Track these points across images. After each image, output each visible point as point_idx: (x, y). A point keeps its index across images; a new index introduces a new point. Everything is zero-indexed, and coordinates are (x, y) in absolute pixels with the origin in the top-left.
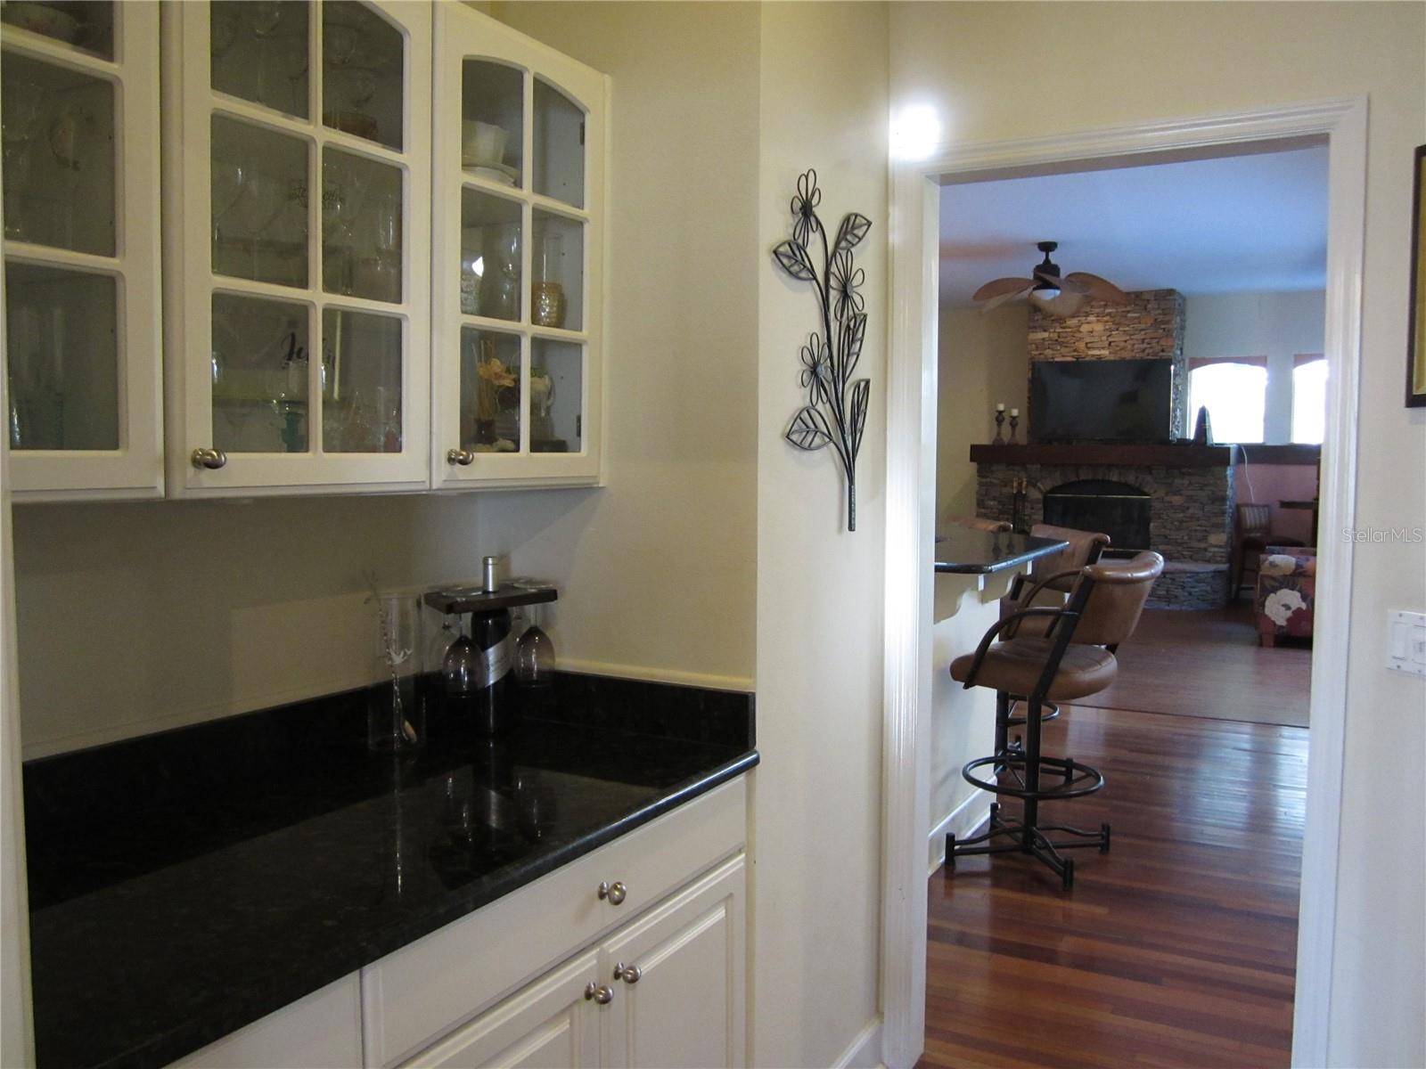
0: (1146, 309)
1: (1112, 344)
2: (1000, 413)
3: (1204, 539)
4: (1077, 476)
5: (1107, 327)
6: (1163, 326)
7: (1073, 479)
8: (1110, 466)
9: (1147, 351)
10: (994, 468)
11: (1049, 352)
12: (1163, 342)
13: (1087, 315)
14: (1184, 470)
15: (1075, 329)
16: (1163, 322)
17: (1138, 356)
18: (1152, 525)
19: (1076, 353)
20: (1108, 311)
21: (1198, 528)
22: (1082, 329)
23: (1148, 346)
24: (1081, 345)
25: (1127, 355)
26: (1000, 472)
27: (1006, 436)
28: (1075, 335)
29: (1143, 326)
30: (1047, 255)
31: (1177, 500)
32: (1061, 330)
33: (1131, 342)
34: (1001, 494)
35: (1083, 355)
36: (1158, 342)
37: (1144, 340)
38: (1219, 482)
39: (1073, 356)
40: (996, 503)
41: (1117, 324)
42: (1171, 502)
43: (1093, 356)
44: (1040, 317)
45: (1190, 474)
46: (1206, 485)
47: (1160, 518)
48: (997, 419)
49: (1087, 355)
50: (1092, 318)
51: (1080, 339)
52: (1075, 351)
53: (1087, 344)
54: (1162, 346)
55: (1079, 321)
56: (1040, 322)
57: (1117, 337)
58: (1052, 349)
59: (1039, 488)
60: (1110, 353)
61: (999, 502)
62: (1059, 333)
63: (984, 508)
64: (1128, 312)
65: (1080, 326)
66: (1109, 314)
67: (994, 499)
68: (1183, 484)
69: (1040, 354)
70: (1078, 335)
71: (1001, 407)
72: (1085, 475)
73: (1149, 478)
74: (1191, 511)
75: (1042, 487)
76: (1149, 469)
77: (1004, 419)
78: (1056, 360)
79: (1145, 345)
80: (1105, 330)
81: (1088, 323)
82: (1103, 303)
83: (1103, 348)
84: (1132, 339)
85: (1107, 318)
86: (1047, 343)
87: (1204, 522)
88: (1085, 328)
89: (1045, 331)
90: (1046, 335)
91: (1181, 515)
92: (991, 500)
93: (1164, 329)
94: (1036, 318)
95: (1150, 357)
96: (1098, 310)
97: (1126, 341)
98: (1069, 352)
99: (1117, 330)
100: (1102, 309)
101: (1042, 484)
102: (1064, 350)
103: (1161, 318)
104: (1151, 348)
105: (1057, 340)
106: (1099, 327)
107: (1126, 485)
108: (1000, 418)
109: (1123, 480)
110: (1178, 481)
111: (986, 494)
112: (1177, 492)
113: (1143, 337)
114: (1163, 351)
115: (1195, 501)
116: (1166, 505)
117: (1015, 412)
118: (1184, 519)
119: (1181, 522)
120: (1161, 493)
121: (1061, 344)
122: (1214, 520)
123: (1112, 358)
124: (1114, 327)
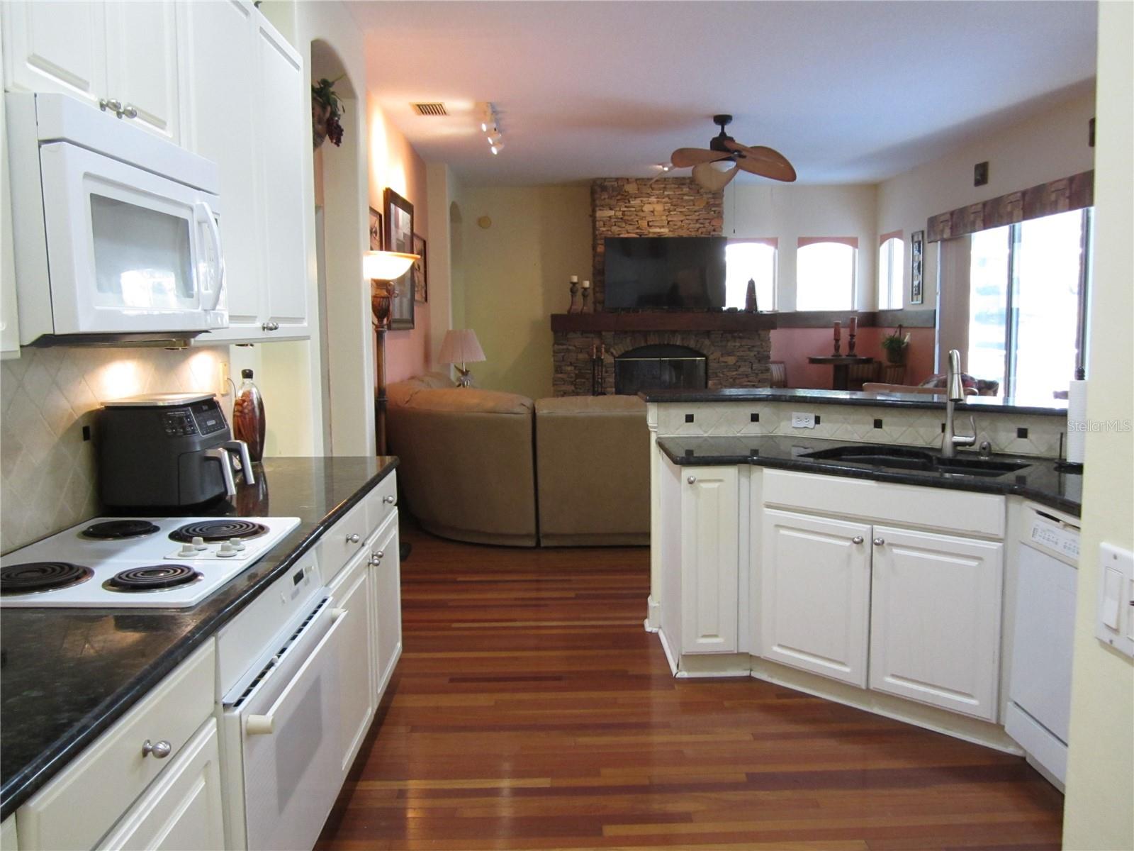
0: (698, 192)
1: (671, 223)
2: (574, 284)
4: (646, 341)
5: (666, 208)
6: (713, 209)
7: (643, 344)
8: (674, 332)
9: (700, 231)
10: (571, 335)
11: (615, 229)
12: (714, 223)
13: (649, 195)
14: (736, 334)
15: (638, 209)
16: (714, 205)
17: (693, 234)
18: (710, 382)
19: (638, 231)
20: (666, 193)
21: (749, 383)
22: (645, 209)
23: (702, 226)
24: (644, 224)
25: (684, 233)
26: (577, 340)
27: (579, 306)
28: (638, 213)
29: (696, 208)
30: (723, 129)
31: (731, 360)
32: (625, 209)
33: (687, 221)
34: (577, 359)
35: (646, 232)
36: (710, 223)
37: (697, 220)
38: (764, 344)
39: (637, 233)
40: (573, 368)
41: (675, 206)
42: (726, 362)
43: (655, 233)
44: (607, 197)
45: (740, 338)
46: (753, 346)
47: (717, 376)
48: (571, 290)
49: (649, 232)
50: (653, 199)
51: (642, 218)
52: (638, 228)
53: (648, 222)
54: (713, 226)
55: (641, 201)
56: (607, 200)
57: (676, 217)
58: (619, 226)
59: (612, 353)
60: (670, 231)
61: (575, 367)
62: (624, 211)
63: (561, 373)
64: (684, 195)
65: (642, 206)
66: (668, 196)
67: (571, 364)
68: (735, 346)
69: (608, 230)
70: (641, 214)
71: (575, 279)
72: (653, 340)
73: (707, 342)
74: (741, 370)
75: (614, 352)
76: (708, 334)
77: (577, 290)
78: (622, 236)
79: (698, 225)
80: (665, 210)
81: (650, 203)
82: (663, 186)
83: (663, 227)
84: (687, 219)
85: (666, 199)
86: (613, 220)
87: (751, 379)
88: (647, 208)
89: (611, 209)
90: (612, 213)
91: (734, 373)
92: (568, 366)
93: (714, 211)
94: (603, 197)
95: (703, 236)
96: (657, 192)
97: (682, 221)
98: (633, 230)
99: (675, 210)
100: (662, 192)
101: (615, 349)
102: (630, 228)
103: (712, 201)
104: (704, 227)
105: (622, 218)
106: (659, 208)
107: (687, 348)
108: (574, 288)
109: (686, 345)
110: (731, 344)
111: (563, 360)
112: (729, 354)
113: (697, 218)
114: (714, 230)
115: (745, 361)
116: (723, 364)
117: (587, 284)
118: (738, 377)
119: (734, 379)
120: (717, 354)
121: (626, 222)
122: (761, 376)
123: (671, 235)
124: (672, 208)
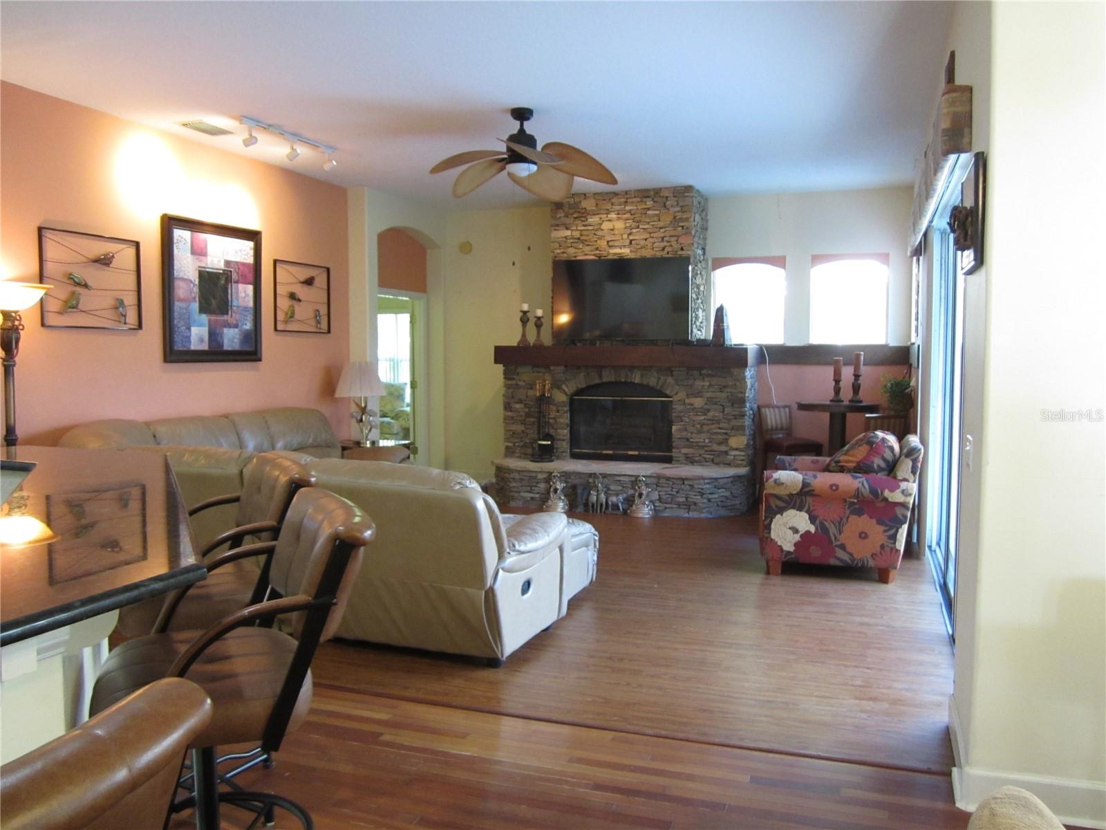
0: (665, 206)
1: (633, 242)
2: (525, 313)
3: (725, 442)
4: (600, 376)
5: (628, 225)
6: (681, 224)
7: (597, 381)
8: (632, 368)
9: (666, 250)
10: (520, 370)
11: (571, 251)
12: (681, 240)
13: (608, 212)
14: (704, 372)
15: (596, 227)
16: (681, 220)
17: (659, 254)
18: (674, 427)
19: (598, 252)
20: (627, 208)
21: (719, 431)
22: (603, 227)
23: (668, 244)
24: (603, 243)
25: (648, 253)
26: (526, 374)
27: (532, 339)
28: (597, 233)
29: (661, 224)
30: (522, 125)
31: (698, 402)
32: (583, 228)
33: (651, 240)
34: (527, 397)
35: (604, 253)
36: (677, 240)
37: (663, 238)
38: (738, 384)
39: (594, 255)
40: (522, 406)
41: (637, 222)
42: (692, 405)
43: (615, 254)
44: (562, 215)
45: (709, 375)
46: (725, 387)
47: (682, 421)
48: (521, 320)
49: (609, 254)
50: (613, 216)
51: (601, 238)
52: (597, 249)
53: (608, 242)
54: (681, 244)
55: (601, 218)
56: (562, 219)
57: (638, 236)
58: (575, 248)
59: (564, 390)
60: (631, 251)
61: (525, 405)
62: (581, 230)
63: (511, 411)
64: (648, 209)
65: (601, 224)
66: (630, 212)
67: (520, 401)
68: (704, 386)
69: (563, 253)
70: (600, 233)
71: (525, 307)
72: (608, 376)
73: (670, 380)
74: (711, 414)
75: (566, 390)
76: (669, 371)
77: (528, 319)
78: (578, 258)
79: (662, 245)
80: (626, 228)
81: (610, 221)
82: (623, 200)
83: (625, 246)
84: (652, 237)
85: (628, 215)
86: (570, 241)
87: (722, 425)
88: (606, 226)
89: (567, 229)
90: (568, 233)
91: (702, 418)
92: (517, 403)
93: (683, 227)
94: (558, 216)
95: (670, 256)
96: (618, 208)
97: (646, 240)
98: (592, 251)
99: (638, 227)
100: (623, 206)
101: (567, 386)
102: (587, 249)
103: (679, 215)
104: (671, 246)
105: (579, 239)
106: (619, 225)
107: (647, 386)
108: (524, 319)
109: (645, 383)
110: (699, 384)
111: (513, 397)
112: (698, 394)
113: (663, 235)
114: (682, 249)
115: (715, 403)
116: (688, 407)
117: (539, 313)
118: (706, 422)
119: (702, 425)
120: (682, 395)
121: (583, 242)
122: (734, 423)
123: (632, 256)
124: (634, 225)
